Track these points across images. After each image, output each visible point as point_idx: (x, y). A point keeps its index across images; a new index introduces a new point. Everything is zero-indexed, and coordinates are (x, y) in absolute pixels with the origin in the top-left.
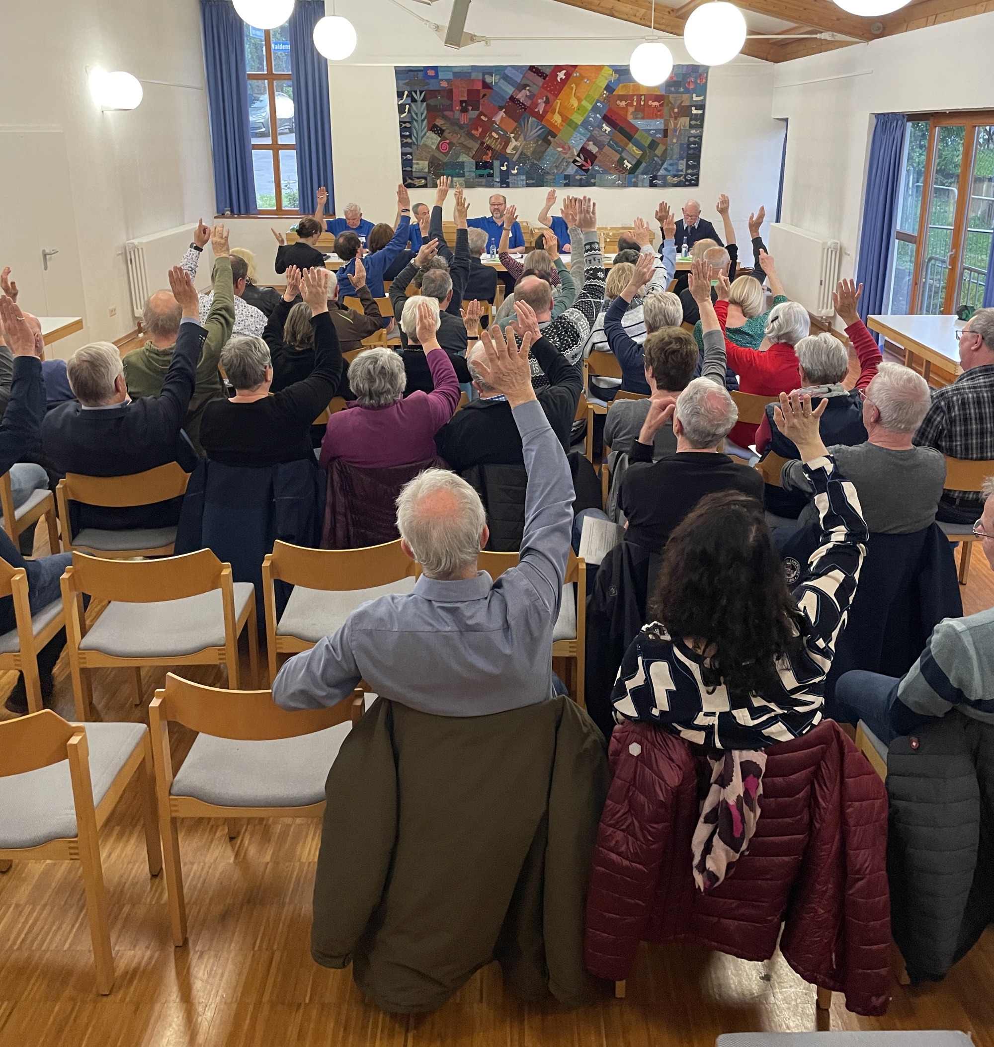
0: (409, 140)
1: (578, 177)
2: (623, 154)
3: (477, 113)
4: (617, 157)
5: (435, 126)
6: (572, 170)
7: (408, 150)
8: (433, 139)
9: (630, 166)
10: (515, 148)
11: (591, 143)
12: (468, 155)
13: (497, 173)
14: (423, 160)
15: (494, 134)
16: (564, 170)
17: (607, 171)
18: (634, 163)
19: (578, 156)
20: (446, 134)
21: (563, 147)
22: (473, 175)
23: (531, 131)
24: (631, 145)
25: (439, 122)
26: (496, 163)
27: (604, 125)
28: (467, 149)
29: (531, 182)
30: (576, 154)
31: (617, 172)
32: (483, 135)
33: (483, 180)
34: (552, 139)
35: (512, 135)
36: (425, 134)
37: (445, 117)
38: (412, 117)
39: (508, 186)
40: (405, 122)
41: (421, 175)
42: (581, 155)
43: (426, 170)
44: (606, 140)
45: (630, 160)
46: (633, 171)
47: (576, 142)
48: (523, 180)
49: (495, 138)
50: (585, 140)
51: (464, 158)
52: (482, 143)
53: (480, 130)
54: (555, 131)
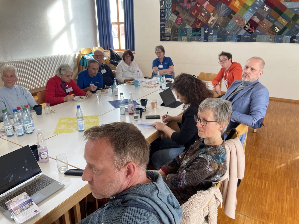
0: (164, 18)
1: (246, 37)
2: (275, 23)
3: (195, 3)
4: (271, 24)
5: (175, 11)
6: (243, 32)
7: (163, 23)
8: (173, 17)
9: (278, 30)
10: (213, 21)
11: (256, 17)
12: (189, 25)
13: (202, 34)
14: (169, 28)
15: (203, 14)
16: (238, 32)
17: (263, 33)
18: (281, 28)
19: (247, 24)
20: (180, 15)
21: (239, 20)
22: (191, 35)
23: (222, 11)
24: (281, 18)
25: (177, 9)
26: (203, 29)
27: (265, 6)
28: (189, 22)
29: (219, 39)
30: (246, 23)
31: (270, 34)
32: (197, 15)
33: (196, 38)
34: (233, 15)
35: (212, 14)
36: (171, 15)
37: (180, 6)
38: (165, 6)
39: (207, 41)
40: (162, 10)
41: (169, 35)
42: (249, 24)
43: (170, 33)
44: (265, 15)
45: (279, 26)
46: (280, 33)
47: (247, 16)
48: (215, 38)
49: (203, 16)
50: (253, 15)
51: (188, 27)
52: (197, 19)
53: (196, 12)
54: (235, 10)
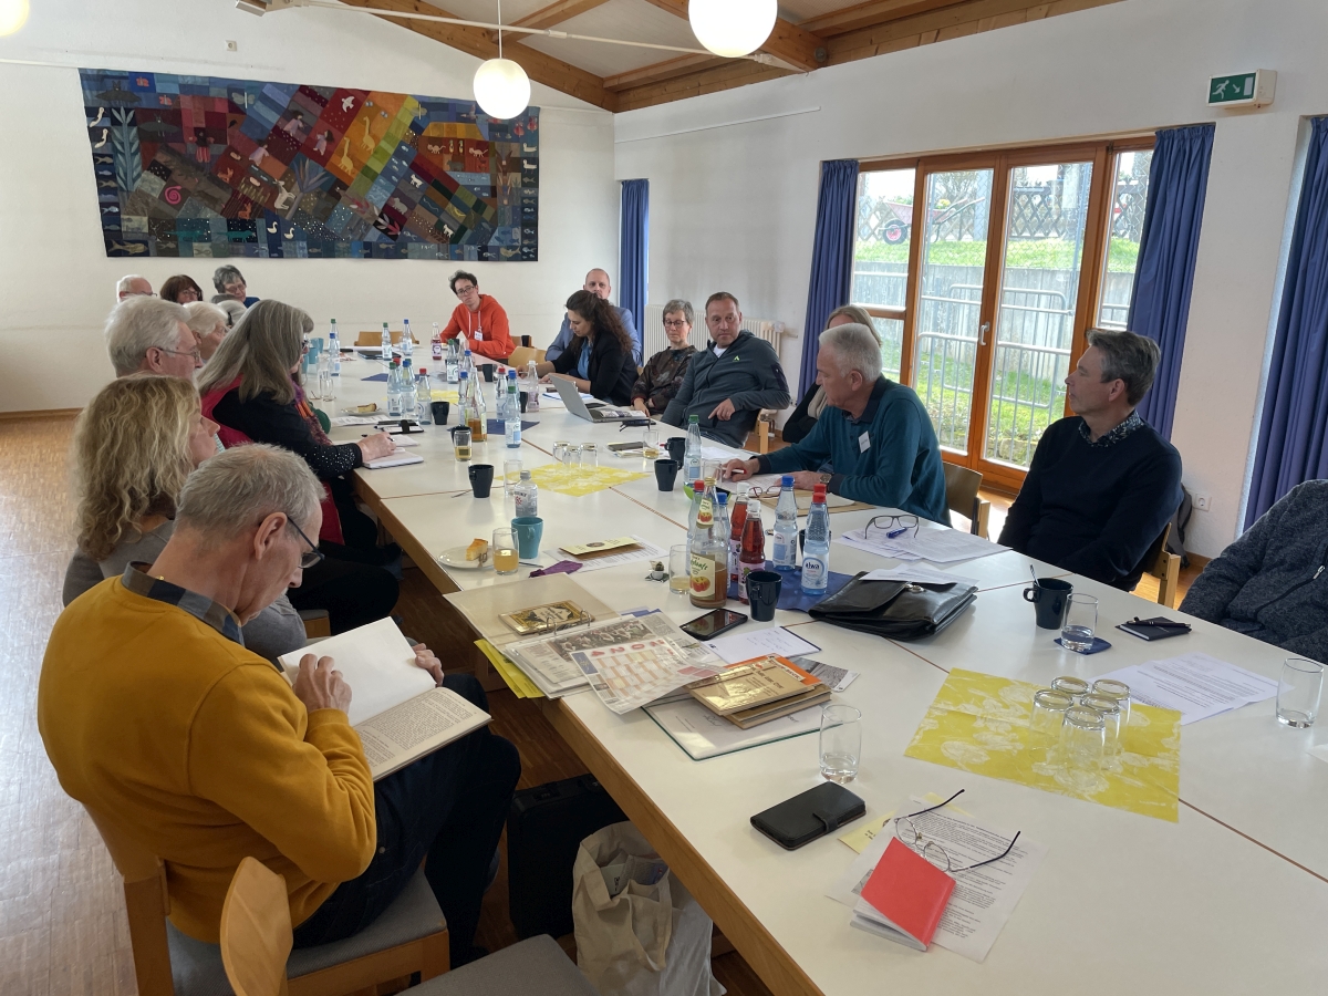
0: (112, 184)
1: (383, 246)
2: (441, 217)
3: (222, 148)
4: (434, 220)
5: (155, 163)
6: (373, 235)
7: (110, 198)
8: (152, 184)
9: (451, 232)
10: (287, 202)
11: (397, 200)
12: (214, 209)
13: (262, 237)
14: (138, 214)
15: (253, 180)
16: (363, 235)
17: (421, 240)
18: (456, 229)
19: (381, 216)
20: (174, 176)
21: (358, 204)
22: (225, 238)
23: (310, 179)
24: (450, 205)
25: (161, 158)
26: (260, 222)
27: (413, 177)
28: (212, 201)
29: (315, 250)
30: (377, 214)
31: (435, 240)
32: (235, 181)
33: (241, 247)
34: (341, 192)
35: (282, 183)
36: (139, 175)
37: (172, 152)
38: (114, 148)
39: (281, 256)
40: (103, 156)
41: (140, 237)
42: (385, 216)
43: (146, 230)
44: (416, 198)
45: (451, 225)
46: (456, 239)
47: (378, 196)
48: (303, 248)
49: (255, 186)
50: (389, 195)
51: (208, 214)
52: (235, 193)
53: (230, 173)
54: (345, 181)
